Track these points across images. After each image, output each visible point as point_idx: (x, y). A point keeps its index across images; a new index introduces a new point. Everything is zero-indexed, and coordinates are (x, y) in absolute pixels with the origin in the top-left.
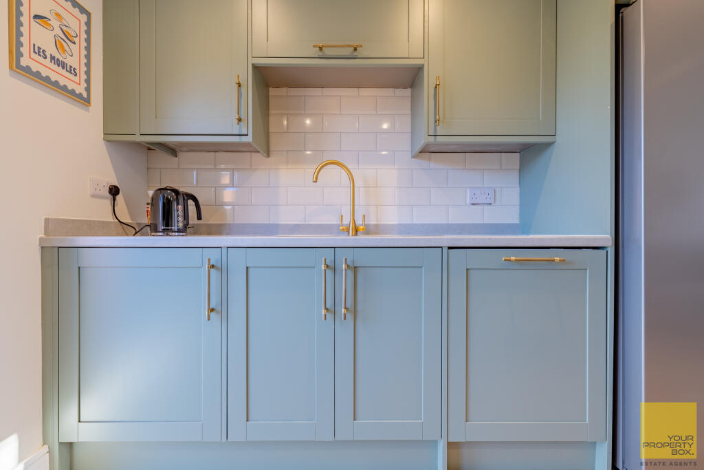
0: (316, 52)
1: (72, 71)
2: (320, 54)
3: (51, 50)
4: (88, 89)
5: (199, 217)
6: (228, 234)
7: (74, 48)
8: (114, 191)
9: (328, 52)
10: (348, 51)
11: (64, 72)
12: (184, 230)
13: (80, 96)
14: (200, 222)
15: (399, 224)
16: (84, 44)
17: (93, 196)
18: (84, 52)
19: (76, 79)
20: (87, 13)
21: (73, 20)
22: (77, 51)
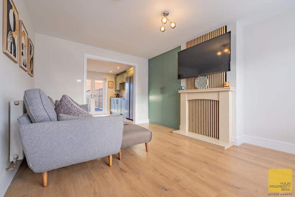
12: (118, 97)
13: (113, 88)
17: (114, 95)
20: (113, 82)
21: (112, 83)
22: (112, 85)
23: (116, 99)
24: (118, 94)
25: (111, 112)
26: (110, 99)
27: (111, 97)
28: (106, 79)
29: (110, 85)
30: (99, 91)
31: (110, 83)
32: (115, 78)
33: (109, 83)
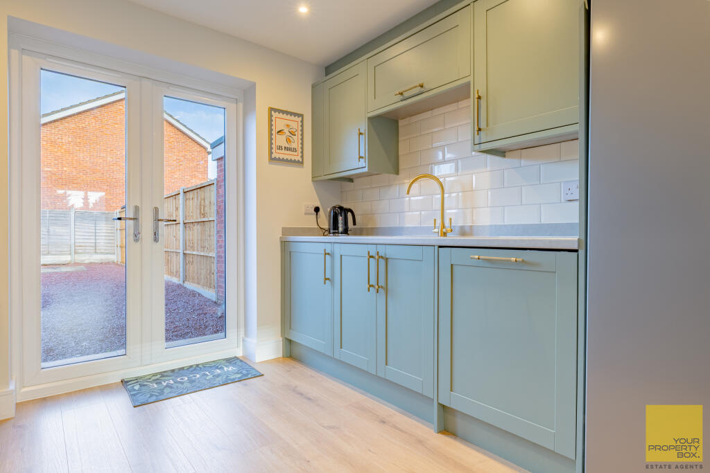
0: (400, 97)
1: (295, 150)
2: (401, 97)
3: (285, 144)
4: (302, 157)
5: (354, 224)
6: (377, 235)
7: (295, 138)
8: (317, 210)
9: (406, 95)
10: (418, 90)
11: (291, 153)
12: (346, 232)
13: (298, 162)
14: (355, 227)
15: (491, 226)
16: (300, 137)
17: (306, 214)
18: (300, 141)
19: (296, 154)
20: (302, 116)
21: (294, 123)
22: (297, 138)
23: (320, 249)
24: (344, 211)
25: (289, 343)
26: (285, 245)
27: (286, 231)
28: (246, 95)
29: (280, 140)
30: (186, 200)
31: (280, 122)
32: (313, 87)
33: (276, 128)
